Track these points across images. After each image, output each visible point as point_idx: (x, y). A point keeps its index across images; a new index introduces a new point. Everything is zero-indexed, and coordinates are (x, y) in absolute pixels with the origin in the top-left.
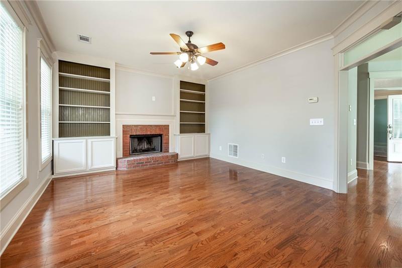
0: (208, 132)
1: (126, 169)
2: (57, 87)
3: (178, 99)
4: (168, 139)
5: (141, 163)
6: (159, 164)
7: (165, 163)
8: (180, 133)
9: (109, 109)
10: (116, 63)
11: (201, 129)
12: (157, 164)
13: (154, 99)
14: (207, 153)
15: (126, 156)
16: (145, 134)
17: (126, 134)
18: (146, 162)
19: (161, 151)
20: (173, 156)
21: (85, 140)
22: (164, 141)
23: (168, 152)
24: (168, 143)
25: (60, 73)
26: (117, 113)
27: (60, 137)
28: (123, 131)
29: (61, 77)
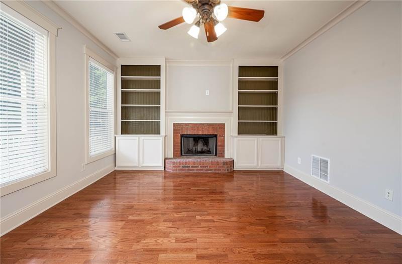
0: (283, 135)
1: (171, 171)
2: (120, 90)
3: (237, 91)
4: (223, 141)
5: (187, 167)
6: (207, 170)
7: (215, 170)
8: (238, 134)
9: (160, 107)
10: (166, 59)
11: (272, 129)
12: (205, 170)
13: (207, 93)
14: (279, 165)
15: (176, 156)
16: (196, 134)
17: (177, 133)
18: (192, 167)
19: (216, 155)
20: (225, 163)
21: (138, 138)
22: (219, 144)
23: (223, 156)
24: (223, 146)
25: (122, 77)
26: (167, 111)
27: (122, 134)
28: (174, 130)
29: (123, 81)
